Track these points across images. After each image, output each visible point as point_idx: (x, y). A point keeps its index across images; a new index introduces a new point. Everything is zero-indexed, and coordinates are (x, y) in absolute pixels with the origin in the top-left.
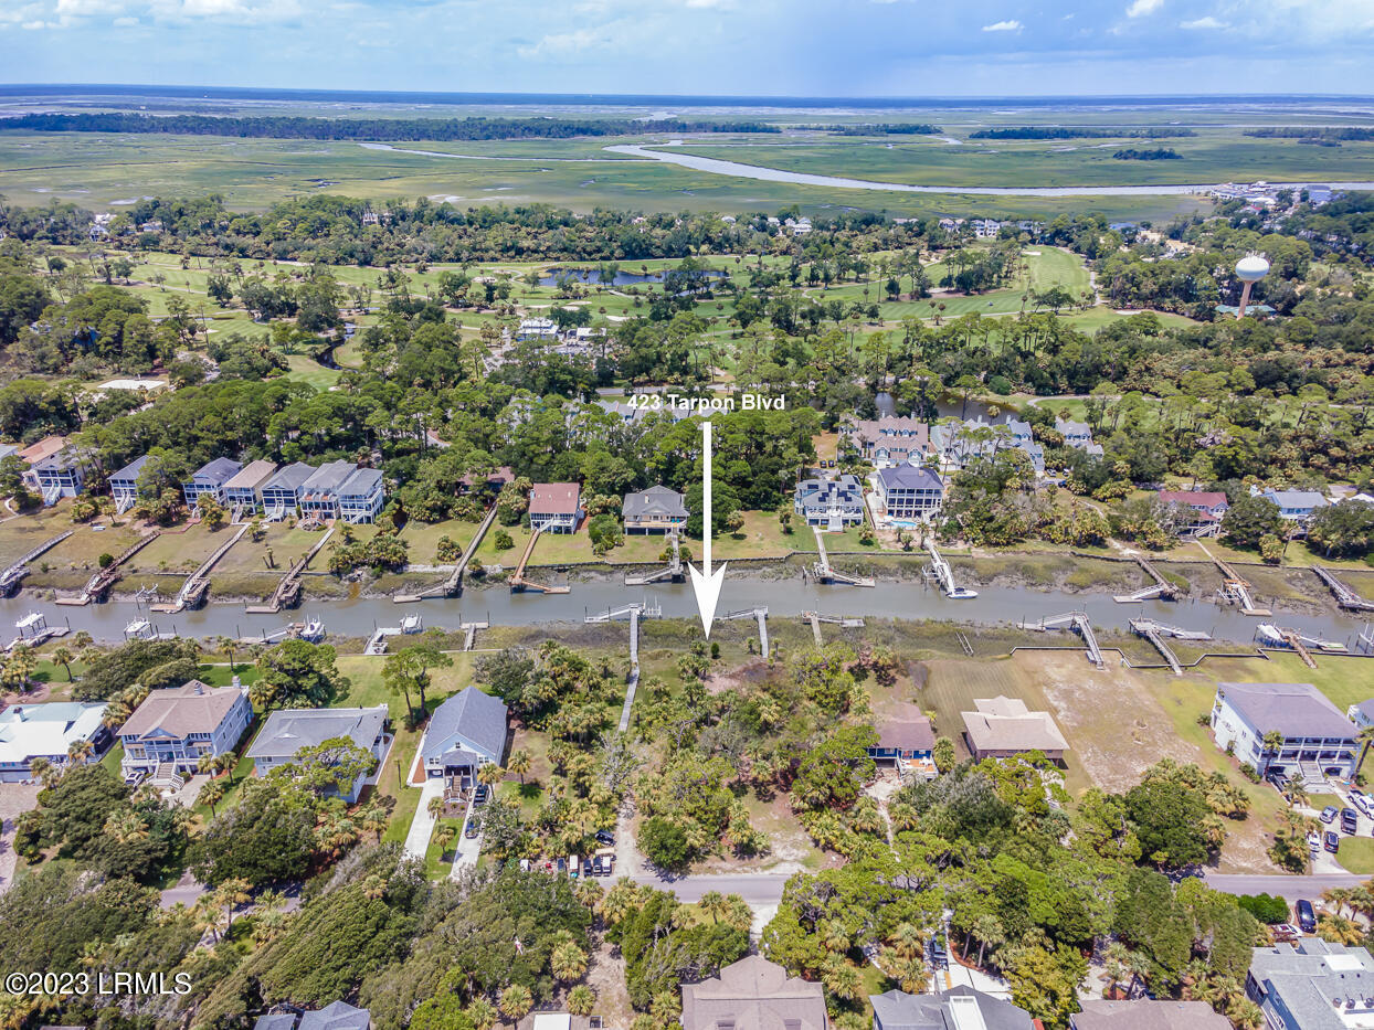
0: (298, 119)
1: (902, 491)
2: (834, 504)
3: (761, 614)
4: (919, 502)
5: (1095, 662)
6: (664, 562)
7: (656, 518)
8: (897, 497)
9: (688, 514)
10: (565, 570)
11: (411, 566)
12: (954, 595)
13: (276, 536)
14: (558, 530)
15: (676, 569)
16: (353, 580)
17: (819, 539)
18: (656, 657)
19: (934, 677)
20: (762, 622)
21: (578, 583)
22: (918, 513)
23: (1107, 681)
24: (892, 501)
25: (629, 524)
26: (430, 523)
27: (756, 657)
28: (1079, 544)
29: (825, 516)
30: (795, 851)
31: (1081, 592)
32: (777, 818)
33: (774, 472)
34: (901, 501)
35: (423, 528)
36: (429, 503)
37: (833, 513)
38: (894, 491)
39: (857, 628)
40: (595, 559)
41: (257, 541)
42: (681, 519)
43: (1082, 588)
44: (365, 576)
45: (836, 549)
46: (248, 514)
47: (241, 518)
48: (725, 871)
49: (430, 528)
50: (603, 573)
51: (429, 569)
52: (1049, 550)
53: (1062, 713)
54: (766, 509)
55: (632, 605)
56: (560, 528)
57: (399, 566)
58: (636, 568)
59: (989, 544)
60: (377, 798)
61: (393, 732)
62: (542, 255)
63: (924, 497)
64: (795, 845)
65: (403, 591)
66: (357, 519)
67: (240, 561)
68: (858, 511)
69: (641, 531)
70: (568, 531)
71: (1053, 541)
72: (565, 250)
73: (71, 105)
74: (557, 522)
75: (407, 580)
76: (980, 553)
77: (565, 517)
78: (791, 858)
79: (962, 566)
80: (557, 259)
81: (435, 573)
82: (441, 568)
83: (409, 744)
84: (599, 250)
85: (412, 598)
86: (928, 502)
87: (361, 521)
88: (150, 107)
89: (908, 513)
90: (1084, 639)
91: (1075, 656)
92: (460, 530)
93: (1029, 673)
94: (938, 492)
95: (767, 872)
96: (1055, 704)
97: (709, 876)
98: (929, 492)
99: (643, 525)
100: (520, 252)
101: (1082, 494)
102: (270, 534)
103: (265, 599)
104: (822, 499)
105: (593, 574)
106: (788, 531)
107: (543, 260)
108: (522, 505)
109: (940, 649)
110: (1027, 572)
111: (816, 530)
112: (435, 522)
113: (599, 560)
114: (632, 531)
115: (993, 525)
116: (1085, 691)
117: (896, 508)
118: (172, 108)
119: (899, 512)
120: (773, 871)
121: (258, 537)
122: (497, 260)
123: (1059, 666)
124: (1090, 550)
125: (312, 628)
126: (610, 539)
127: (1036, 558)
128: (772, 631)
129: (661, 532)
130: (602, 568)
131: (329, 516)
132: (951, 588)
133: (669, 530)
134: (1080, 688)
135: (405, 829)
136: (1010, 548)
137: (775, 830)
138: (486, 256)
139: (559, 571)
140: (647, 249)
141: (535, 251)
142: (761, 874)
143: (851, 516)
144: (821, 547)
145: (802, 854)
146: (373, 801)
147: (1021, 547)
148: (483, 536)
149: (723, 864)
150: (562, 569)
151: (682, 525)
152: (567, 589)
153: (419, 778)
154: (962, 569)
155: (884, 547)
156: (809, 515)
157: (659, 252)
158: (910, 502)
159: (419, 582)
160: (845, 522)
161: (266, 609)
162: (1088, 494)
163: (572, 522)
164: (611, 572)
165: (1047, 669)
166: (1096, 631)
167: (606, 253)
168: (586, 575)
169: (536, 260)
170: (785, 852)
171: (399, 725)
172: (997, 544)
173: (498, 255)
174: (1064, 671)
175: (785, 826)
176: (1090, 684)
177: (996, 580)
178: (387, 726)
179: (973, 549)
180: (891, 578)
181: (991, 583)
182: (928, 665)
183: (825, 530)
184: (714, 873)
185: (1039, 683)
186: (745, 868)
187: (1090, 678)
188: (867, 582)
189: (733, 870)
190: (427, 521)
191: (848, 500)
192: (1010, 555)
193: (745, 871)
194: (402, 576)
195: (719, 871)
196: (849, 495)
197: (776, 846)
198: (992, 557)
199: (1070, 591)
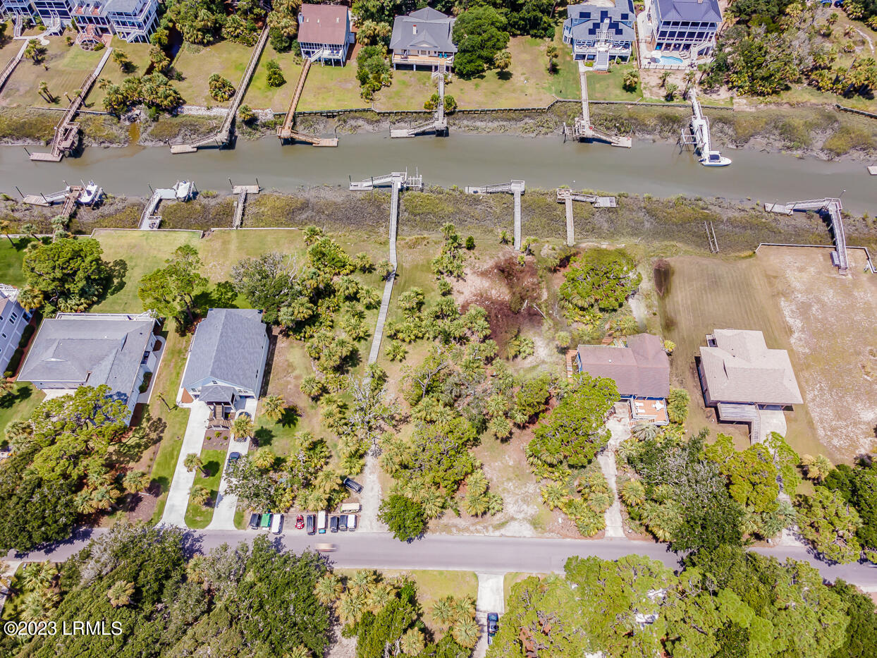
1: (676, 24)
2: (603, 37)
3: (517, 188)
4: (691, 35)
5: (839, 267)
6: (428, 113)
7: (423, 52)
8: (669, 29)
9: (455, 50)
10: (334, 116)
11: (185, 107)
12: (707, 162)
13: (56, 56)
14: (328, 62)
15: (440, 123)
16: (132, 120)
17: (583, 80)
18: (413, 246)
19: (677, 281)
20: (518, 200)
21: (345, 132)
22: (687, 47)
23: (846, 291)
24: (663, 34)
25: (397, 59)
26: (204, 45)
27: (508, 248)
28: (846, 94)
29: (591, 51)
30: (525, 507)
31: (837, 159)
32: (511, 463)
34: (672, 34)
35: (198, 51)
36: (199, 24)
37: (601, 48)
38: (667, 23)
39: (609, 210)
40: (362, 104)
41: (38, 62)
42: (448, 54)
43: (838, 155)
44: (143, 116)
45: (598, 97)
46: (29, 25)
47: (23, 29)
48: (459, 530)
49: (205, 51)
50: (370, 122)
51: (203, 112)
52: (813, 101)
53: (796, 335)
54: (535, 36)
55: (394, 174)
56: (330, 60)
57: (175, 106)
58: (402, 116)
59: (754, 92)
60: (148, 420)
61: (165, 335)
63: (697, 30)
64: (526, 500)
65: (179, 139)
66: (131, 37)
67: (22, 90)
68: (626, 46)
69: (409, 67)
70: (337, 63)
71: (819, 89)
74: (326, 53)
75: (182, 125)
76: (743, 105)
77: (334, 47)
78: (521, 516)
79: (720, 120)
81: (210, 118)
82: (215, 112)
83: (180, 352)
85: (188, 148)
86: (701, 35)
87: (136, 40)
89: (677, 47)
90: (832, 231)
91: (819, 255)
92: (234, 55)
93: (771, 278)
94: (713, 25)
95: (497, 533)
96: (790, 321)
97: (444, 536)
98: (705, 24)
99: (412, 60)
101: (857, 19)
102: (49, 52)
103: (48, 143)
104: (592, 32)
105: (360, 122)
106: (554, 70)
108: (291, 30)
109: (685, 242)
110: (786, 131)
111: (582, 67)
112: (209, 43)
113: (366, 107)
114: (399, 67)
115: (763, 72)
116: (823, 305)
117: (665, 42)
119: (668, 45)
120: (503, 531)
121: (39, 56)
123: (801, 270)
124: (857, 103)
125: (89, 193)
126: (377, 79)
127: (797, 111)
128: (526, 209)
129: (428, 68)
130: (369, 115)
131: (105, 30)
132: (706, 153)
133: (436, 68)
134: (819, 301)
135: (173, 462)
136: (774, 98)
137: (509, 479)
139: (328, 117)
142: (494, 534)
143: (619, 51)
144: (584, 95)
145: (531, 510)
146: (145, 424)
147: (785, 96)
148: (256, 65)
149: (457, 521)
150: (330, 115)
151: (448, 61)
152: (334, 142)
153: (187, 399)
154: (721, 125)
155: (647, 94)
156: (578, 50)
158: (681, 34)
159: (194, 128)
160: (612, 58)
161: (49, 157)
162: (863, 19)
163: (340, 55)
164: (378, 121)
165: (789, 273)
166: (845, 216)
168: (353, 122)
170: (515, 508)
171: (171, 326)
172: (762, 94)
174: (805, 276)
175: (519, 475)
176: (830, 296)
177: (752, 140)
178: (158, 329)
179: (736, 100)
180: (648, 137)
181: (746, 146)
182: (672, 264)
183: (591, 69)
184: (449, 532)
185: (778, 294)
186: (478, 527)
187: (831, 287)
188: (625, 141)
189: (466, 529)
190: (201, 43)
191: (619, 32)
192: (773, 107)
193: (478, 531)
194: (178, 120)
195: (454, 530)
196: (621, 26)
197: (509, 500)
198: (753, 110)
199: (825, 158)
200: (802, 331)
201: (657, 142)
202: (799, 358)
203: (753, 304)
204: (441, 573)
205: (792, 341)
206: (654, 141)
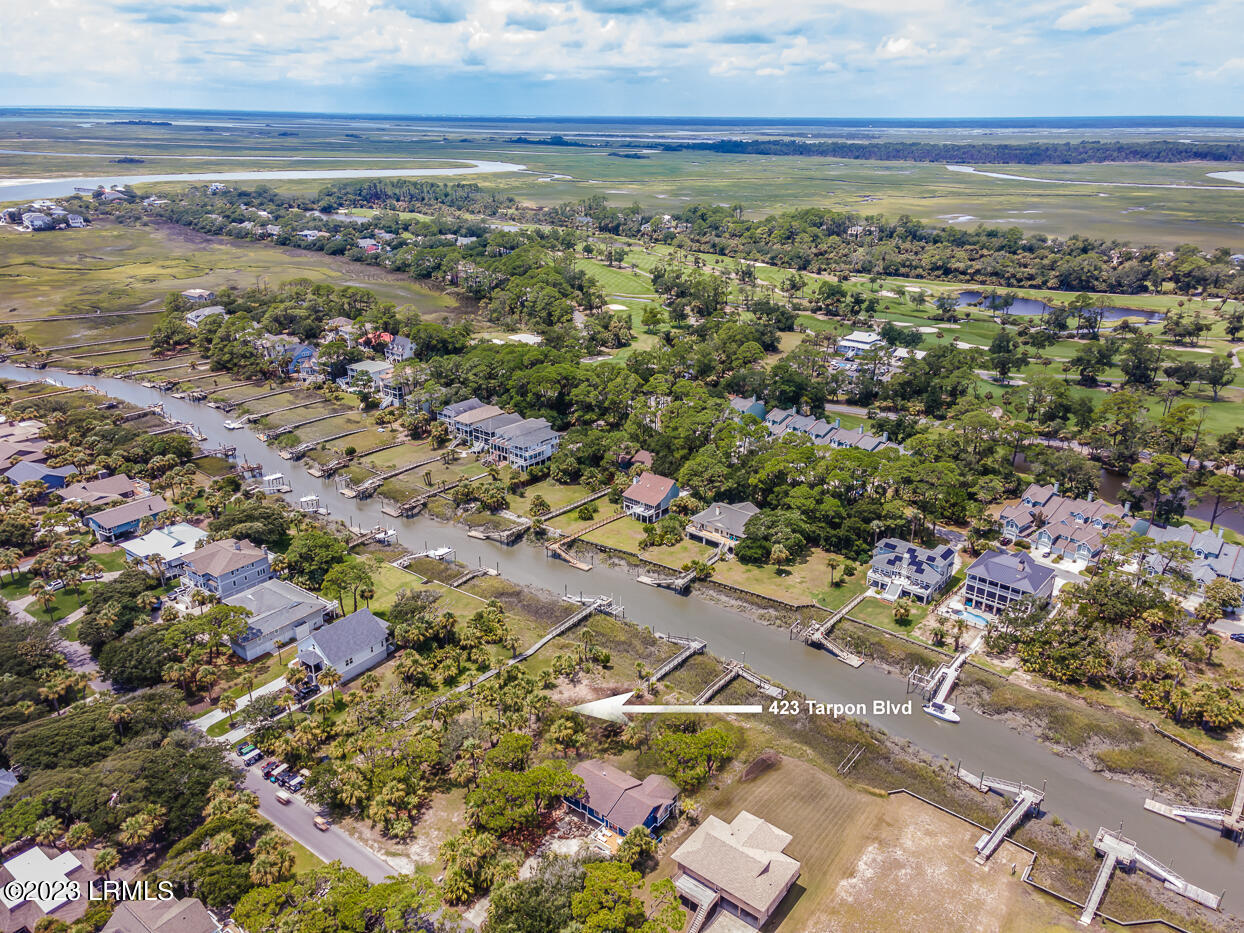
0: (913, 144)
1: (983, 580)
2: (902, 571)
3: (697, 646)
5: (980, 853)
7: (717, 531)
9: (743, 535)
10: (605, 551)
11: (506, 511)
12: (932, 710)
13: (460, 464)
14: (637, 516)
15: (683, 581)
16: (465, 509)
17: (858, 600)
19: (772, 777)
20: (687, 653)
23: (965, 877)
24: (970, 588)
25: (692, 530)
26: (561, 483)
27: (639, 681)
28: (1177, 718)
29: (886, 580)
30: (426, 854)
31: (1108, 775)
32: (452, 820)
33: (868, 521)
35: (553, 485)
37: (896, 580)
40: (634, 551)
42: (736, 538)
43: (1111, 770)
44: (474, 509)
45: (858, 617)
48: (360, 837)
49: (558, 487)
50: (629, 564)
51: (514, 518)
54: (846, 557)
56: (640, 516)
57: (499, 508)
58: (659, 569)
59: (1041, 672)
60: (262, 664)
62: (968, 277)
64: (432, 850)
65: (481, 528)
68: (925, 587)
69: (699, 539)
70: (645, 519)
71: (1145, 703)
72: (995, 274)
73: (763, 134)
74: (640, 510)
75: (492, 521)
76: (1024, 680)
77: (648, 507)
78: (415, 857)
79: (984, 682)
80: (983, 283)
81: (514, 522)
84: (1031, 277)
85: (482, 535)
88: (815, 136)
89: (989, 609)
91: (968, 833)
92: (575, 494)
93: (883, 823)
95: (384, 858)
97: (345, 835)
99: (703, 534)
100: (947, 272)
104: (891, 562)
105: (621, 562)
106: (838, 585)
107: (968, 281)
108: (623, 487)
109: (820, 753)
110: (1059, 722)
111: (870, 592)
112: (565, 483)
113: (636, 553)
114: (691, 536)
116: (919, 874)
117: (975, 598)
118: (830, 136)
119: (979, 603)
120: (390, 860)
122: (922, 277)
123: (930, 834)
124: (1190, 735)
125: (386, 534)
126: (664, 537)
127: (1093, 711)
128: (690, 666)
129: (714, 544)
130: (632, 559)
133: (720, 546)
134: (918, 868)
136: (1071, 688)
137: (439, 829)
138: (914, 272)
139: (601, 551)
140: (1088, 282)
141: (964, 273)
142: (381, 856)
143: (914, 589)
144: (846, 608)
145: (428, 859)
146: (258, 665)
147: (1088, 692)
148: (585, 504)
149: (366, 831)
150: (603, 550)
151: (733, 543)
152: (589, 568)
154: (981, 687)
155: (916, 633)
157: (1103, 286)
159: (497, 525)
160: (907, 594)
161: (392, 513)
163: (648, 513)
164: (636, 566)
165: (910, 829)
167: (1038, 281)
168: (616, 561)
169: (961, 281)
170: (418, 850)
172: (1053, 677)
173: (924, 273)
174: (927, 841)
175: (448, 832)
176: (938, 871)
177: (1007, 715)
180: (885, 666)
181: (996, 717)
182: (783, 763)
183: (878, 596)
184: (351, 834)
185: (876, 838)
186: (376, 845)
187: (949, 865)
188: (855, 661)
189: (366, 841)
190: (558, 480)
191: (920, 571)
192: (1063, 696)
193: (372, 847)
194: (493, 517)
195: (357, 835)
196: (924, 566)
197: (421, 841)
198: (1034, 689)
199: (1092, 767)
200: (866, 882)
201: (892, 675)
202: (832, 901)
203: (835, 834)
204: (312, 855)
205: (844, 883)
206: (889, 672)
